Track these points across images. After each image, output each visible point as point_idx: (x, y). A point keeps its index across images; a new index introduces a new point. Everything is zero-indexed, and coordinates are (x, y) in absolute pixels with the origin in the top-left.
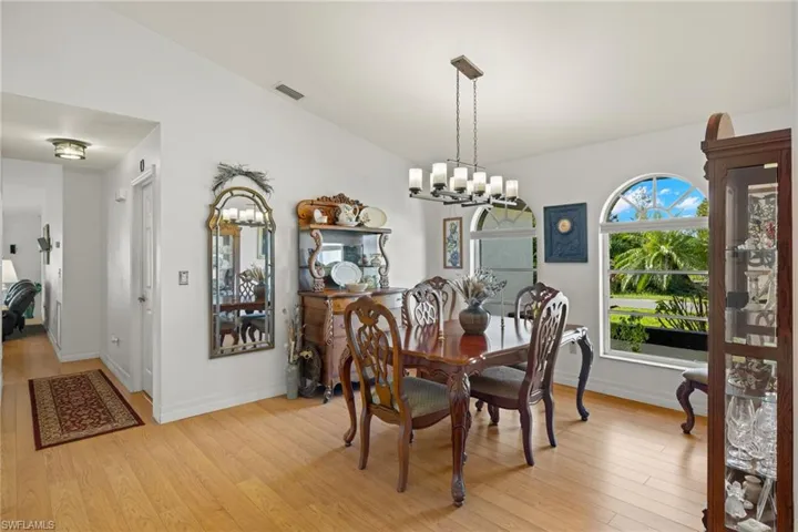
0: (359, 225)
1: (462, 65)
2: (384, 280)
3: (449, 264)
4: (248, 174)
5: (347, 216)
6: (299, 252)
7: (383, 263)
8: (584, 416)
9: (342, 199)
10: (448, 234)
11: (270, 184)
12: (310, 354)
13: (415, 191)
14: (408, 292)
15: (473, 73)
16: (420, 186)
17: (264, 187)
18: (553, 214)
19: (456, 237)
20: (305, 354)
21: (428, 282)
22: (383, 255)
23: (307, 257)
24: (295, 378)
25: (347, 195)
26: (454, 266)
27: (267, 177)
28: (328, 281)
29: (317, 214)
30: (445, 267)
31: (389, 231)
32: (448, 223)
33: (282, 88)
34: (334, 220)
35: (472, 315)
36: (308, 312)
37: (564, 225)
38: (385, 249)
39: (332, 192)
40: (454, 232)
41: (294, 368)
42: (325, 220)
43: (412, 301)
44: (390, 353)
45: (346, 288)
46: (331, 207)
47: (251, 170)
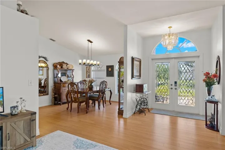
0: (67, 68)
1: (89, 41)
2: (73, 80)
3: (87, 77)
4: (43, 57)
5: (65, 66)
6: (54, 74)
7: (73, 77)
8: (111, 104)
9: (63, 62)
10: (87, 70)
11: (48, 59)
12: (57, 96)
13: (80, 64)
14: (78, 83)
15: (91, 42)
16: (81, 63)
17: (47, 60)
18: (108, 67)
19: (89, 71)
20: (56, 96)
21: (83, 81)
22: (73, 75)
23: (56, 75)
24: (53, 101)
25: (64, 62)
26: (89, 77)
27: (47, 58)
28: (61, 80)
29: (58, 66)
30: (87, 78)
31: (74, 70)
32: (87, 68)
33: (51, 39)
34: (62, 68)
35: (90, 86)
36: (56, 87)
37: (110, 69)
38: (73, 73)
39: (61, 61)
40: (88, 70)
41: (53, 99)
42: (60, 67)
43: (79, 84)
44: (76, 92)
45: (65, 82)
46: (61, 64)
47: (44, 56)
